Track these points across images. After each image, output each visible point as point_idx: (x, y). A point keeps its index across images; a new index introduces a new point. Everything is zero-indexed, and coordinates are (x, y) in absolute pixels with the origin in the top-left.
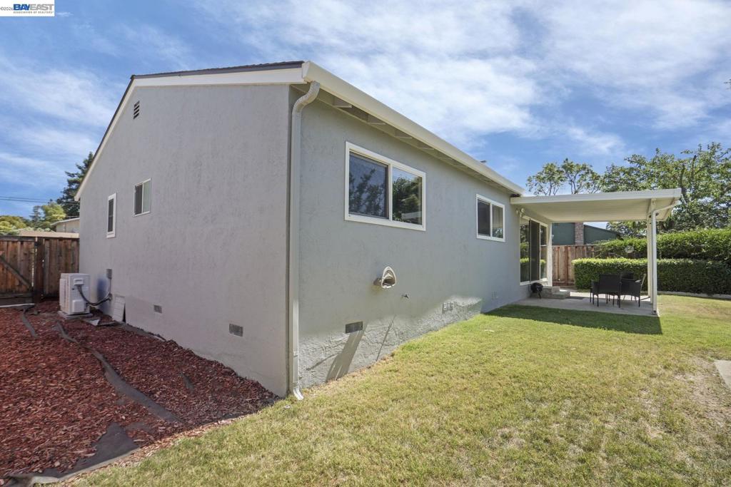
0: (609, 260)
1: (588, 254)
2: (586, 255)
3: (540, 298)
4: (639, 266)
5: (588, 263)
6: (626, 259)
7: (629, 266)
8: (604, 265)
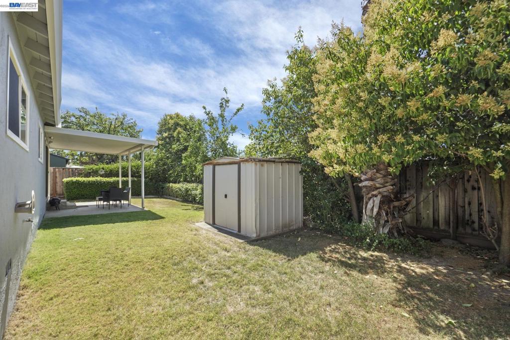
0: (91, 179)
1: (72, 174)
2: (71, 175)
3: (59, 209)
4: (110, 182)
5: (77, 180)
6: (102, 178)
7: (104, 182)
8: (89, 182)
